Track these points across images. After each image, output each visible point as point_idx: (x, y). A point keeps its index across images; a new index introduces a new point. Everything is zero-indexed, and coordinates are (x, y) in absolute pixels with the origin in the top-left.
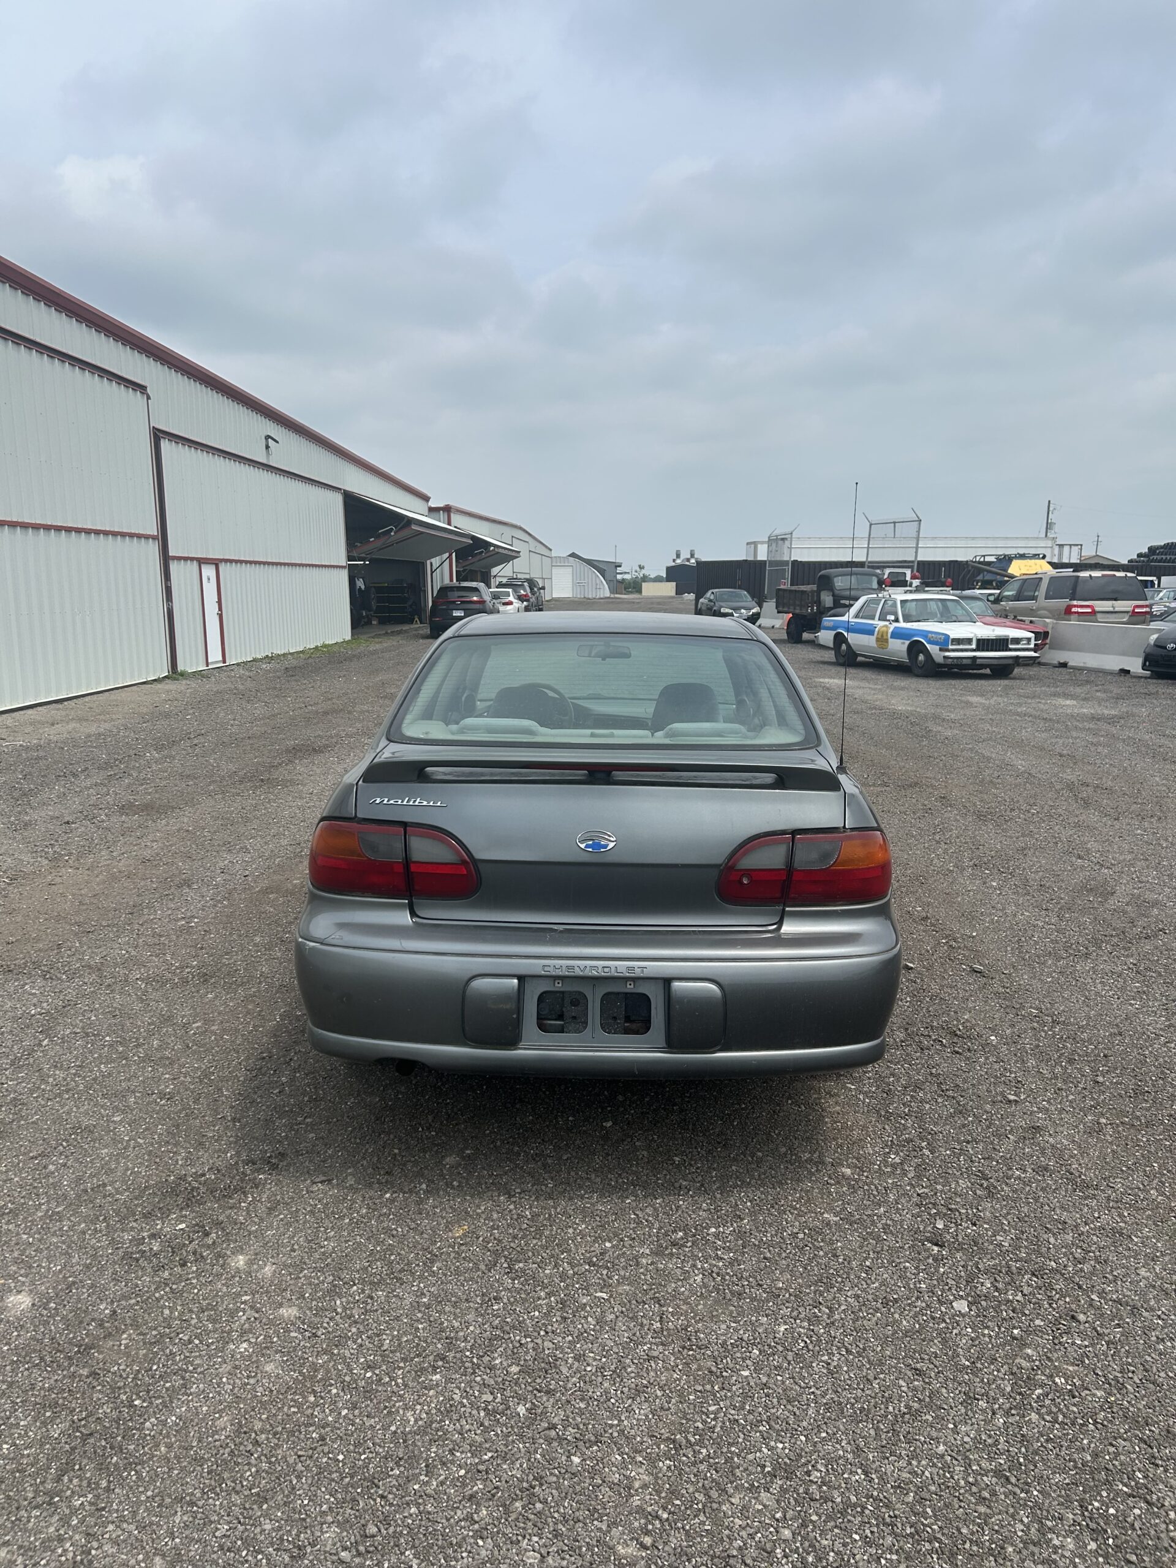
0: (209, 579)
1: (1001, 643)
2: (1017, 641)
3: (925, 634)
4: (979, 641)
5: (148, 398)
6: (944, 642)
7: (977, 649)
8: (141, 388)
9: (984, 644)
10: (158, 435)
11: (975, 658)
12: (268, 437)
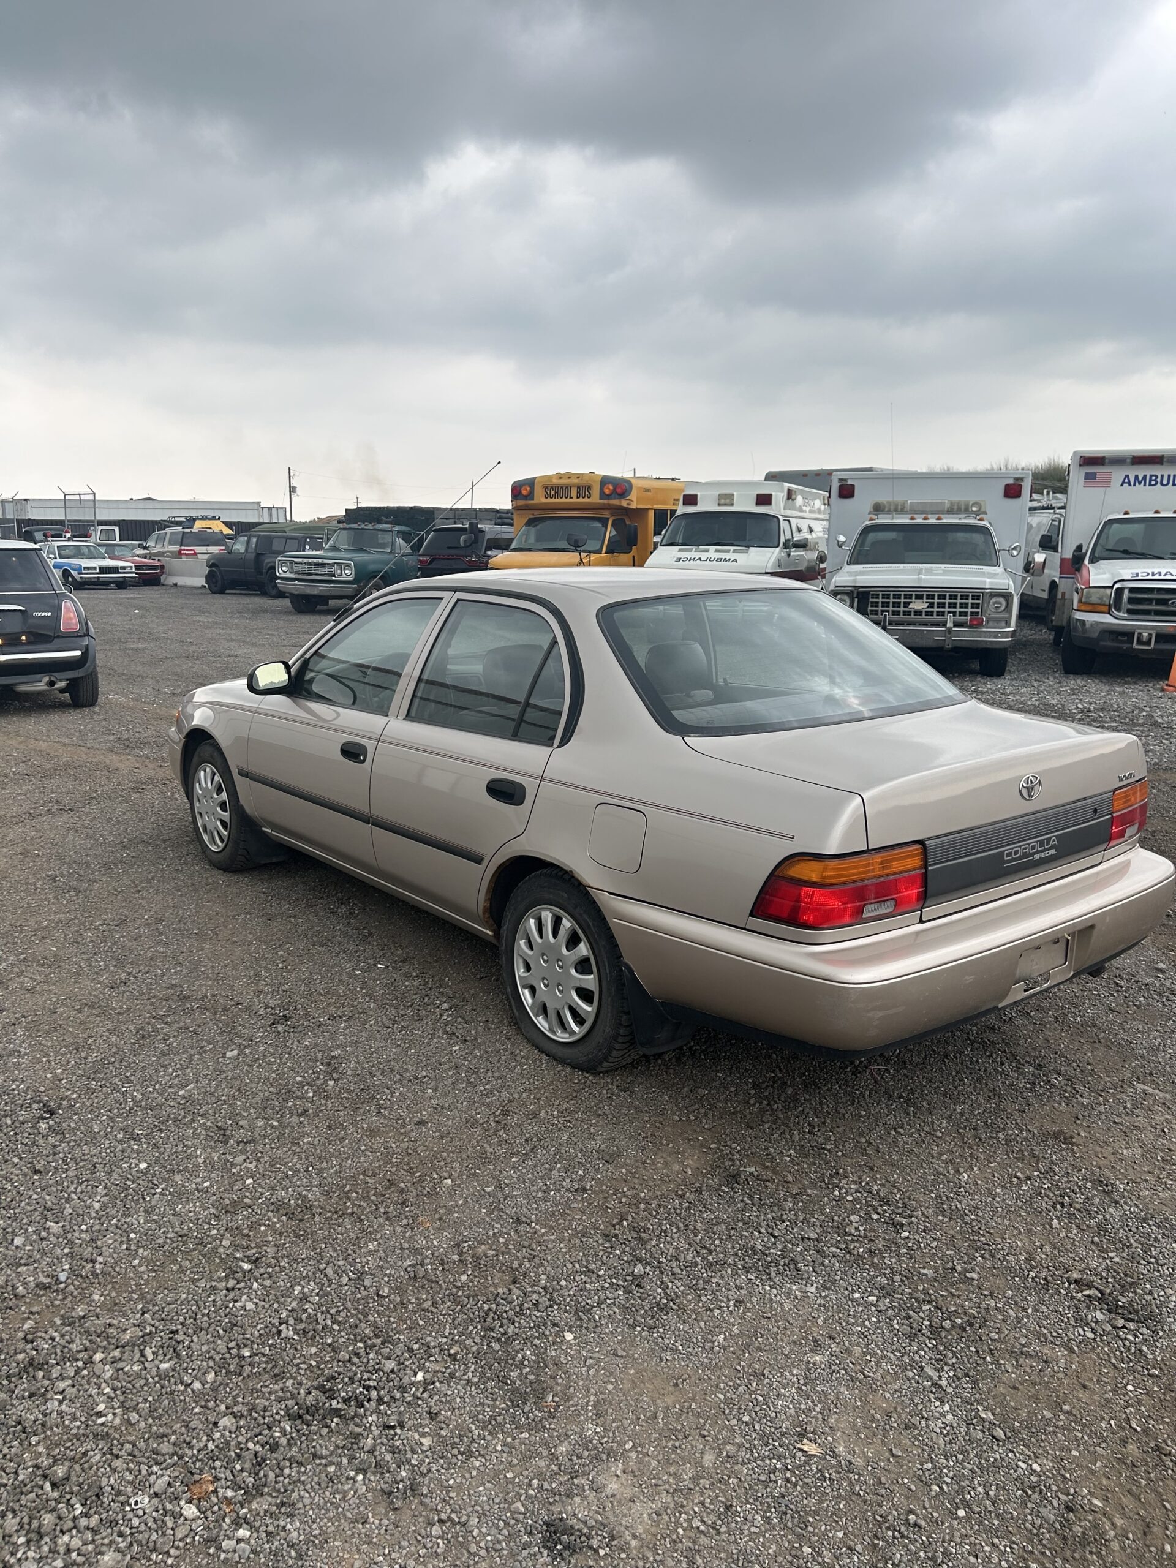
1: (115, 570)
2: (124, 568)
3: (69, 565)
4: (100, 568)
6: (79, 569)
7: (100, 573)
9: (103, 570)
11: (98, 578)
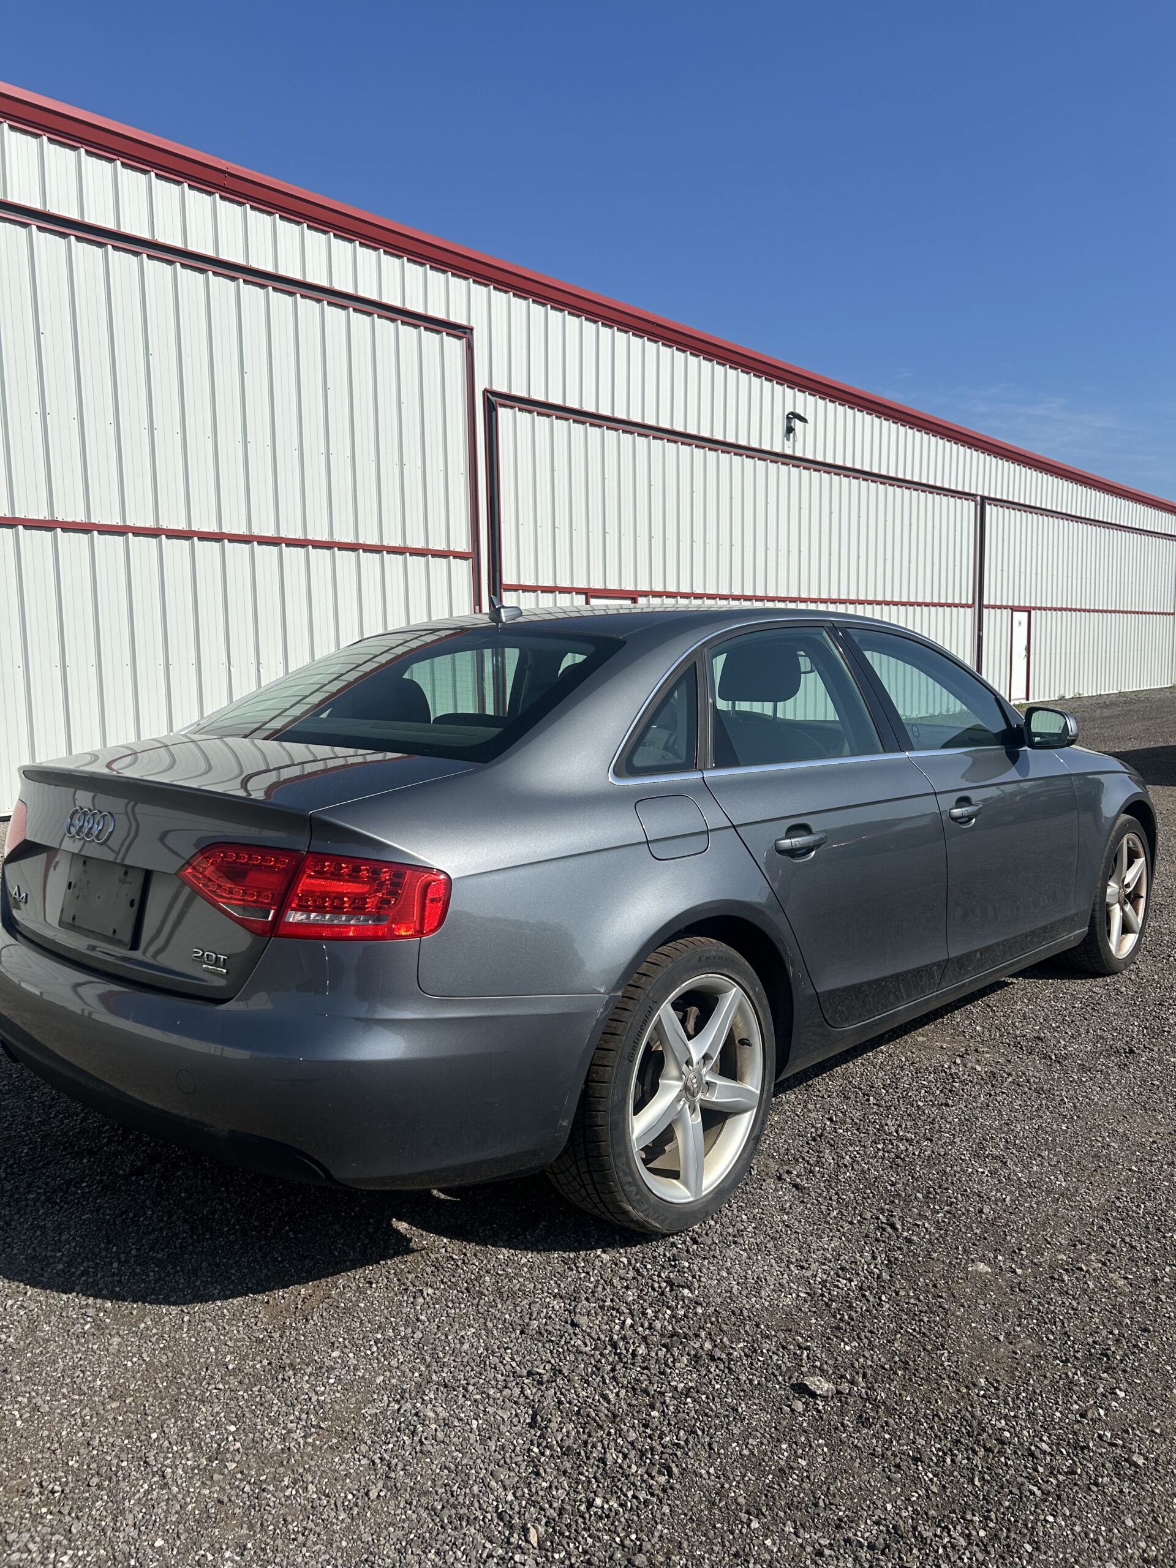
5: (473, 345)
8: (457, 332)
10: (494, 401)
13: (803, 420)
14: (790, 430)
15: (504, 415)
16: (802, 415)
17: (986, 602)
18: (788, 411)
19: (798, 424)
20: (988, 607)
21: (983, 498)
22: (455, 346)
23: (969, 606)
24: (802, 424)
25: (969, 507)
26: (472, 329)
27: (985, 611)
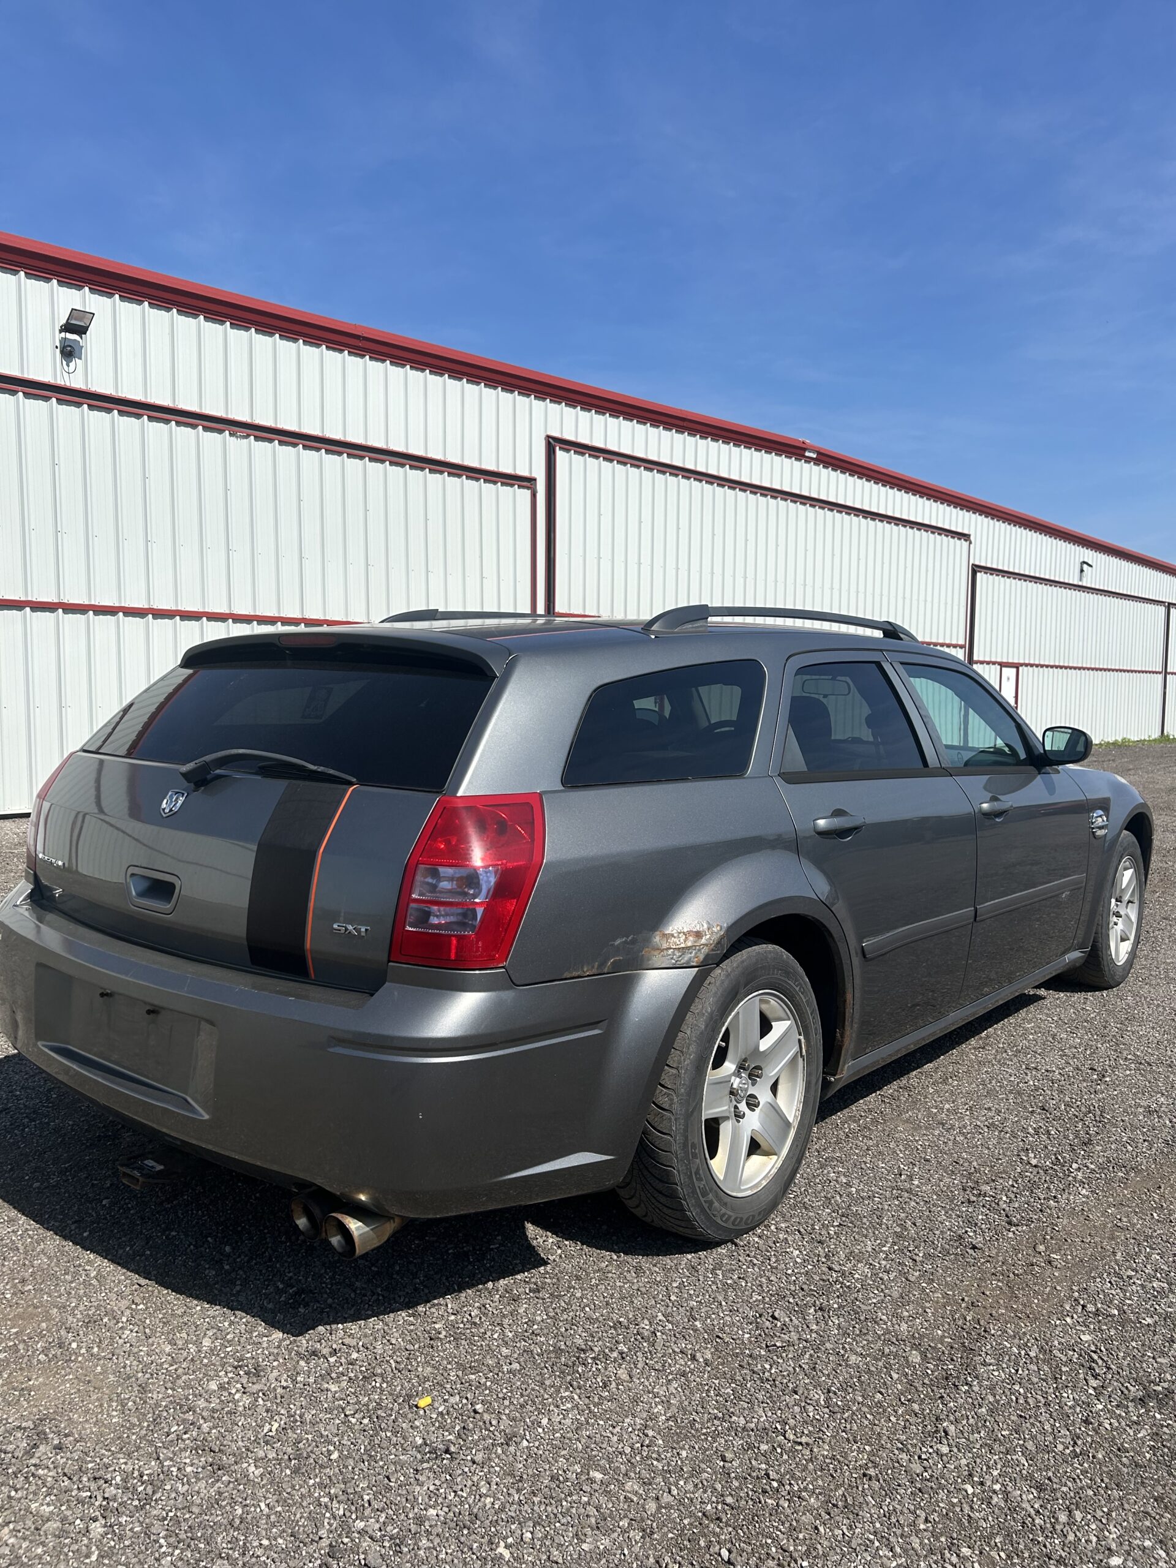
0: (1008, 679)
5: (970, 543)
8: (965, 537)
10: (976, 569)
12: (1084, 562)
13: (1090, 566)
14: (1082, 571)
15: (979, 574)
16: (1090, 563)
17: (1168, 671)
18: (1082, 560)
19: (1085, 566)
20: (1169, 673)
21: (1169, 604)
22: (965, 544)
23: (1160, 673)
24: (1090, 568)
25: (1162, 610)
26: (969, 535)
27: (1168, 676)
